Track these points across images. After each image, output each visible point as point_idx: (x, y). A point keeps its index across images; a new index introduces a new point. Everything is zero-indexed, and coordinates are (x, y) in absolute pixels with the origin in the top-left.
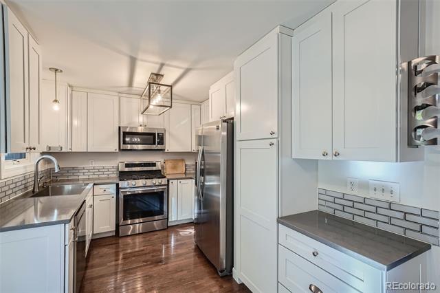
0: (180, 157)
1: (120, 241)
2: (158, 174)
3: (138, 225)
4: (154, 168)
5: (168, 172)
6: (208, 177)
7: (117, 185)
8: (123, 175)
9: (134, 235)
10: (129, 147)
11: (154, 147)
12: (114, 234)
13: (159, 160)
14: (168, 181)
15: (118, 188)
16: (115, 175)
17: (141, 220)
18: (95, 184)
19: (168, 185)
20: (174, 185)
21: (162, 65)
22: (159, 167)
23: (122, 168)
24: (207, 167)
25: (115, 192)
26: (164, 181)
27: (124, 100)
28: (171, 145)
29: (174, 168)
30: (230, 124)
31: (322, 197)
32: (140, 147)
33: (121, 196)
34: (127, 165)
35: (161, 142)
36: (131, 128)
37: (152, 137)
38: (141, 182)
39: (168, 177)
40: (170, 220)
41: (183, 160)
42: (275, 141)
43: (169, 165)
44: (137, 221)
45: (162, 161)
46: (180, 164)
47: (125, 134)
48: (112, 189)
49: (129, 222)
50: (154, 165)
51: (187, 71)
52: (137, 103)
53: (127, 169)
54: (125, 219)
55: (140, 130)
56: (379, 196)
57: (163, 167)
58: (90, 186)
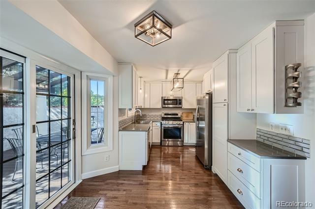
0: (191, 111)
1: (162, 147)
2: (179, 119)
3: (170, 142)
4: (177, 116)
5: (184, 118)
6: (200, 122)
7: (161, 123)
8: (163, 119)
9: (168, 146)
10: (166, 106)
11: (177, 106)
12: (160, 144)
13: (179, 113)
14: (183, 123)
15: (161, 124)
16: (160, 119)
17: (172, 140)
18: (153, 122)
19: (183, 125)
20: (186, 125)
21: (179, 70)
22: (179, 116)
23: (163, 115)
24: (200, 117)
25: (160, 125)
26: (181, 123)
27: (164, 85)
28: (185, 105)
29: (187, 116)
30: (210, 95)
31: (258, 133)
32: (171, 106)
33: (163, 127)
34: (165, 114)
35: (180, 104)
36: (167, 97)
37: (176, 101)
38: (171, 122)
39: (183, 121)
40: (184, 142)
41: (192, 113)
42: (226, 104)
43: (184, 115)
44: (170, 140)
45: (181, 113)
46: (190, 114)
47: (165, 100)
48: (159, 124)
49: (166, 140)
50: (177, 115)
51: (190, 71)
52: (170, 85)
53: (166, 116)
54: (164, 138)
55: (171, 98)
56: (284, 132)
57: (181, 115)
58: (151, 122)
